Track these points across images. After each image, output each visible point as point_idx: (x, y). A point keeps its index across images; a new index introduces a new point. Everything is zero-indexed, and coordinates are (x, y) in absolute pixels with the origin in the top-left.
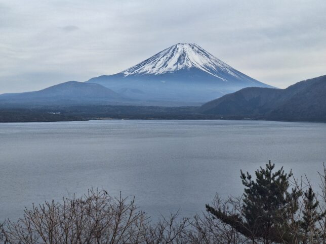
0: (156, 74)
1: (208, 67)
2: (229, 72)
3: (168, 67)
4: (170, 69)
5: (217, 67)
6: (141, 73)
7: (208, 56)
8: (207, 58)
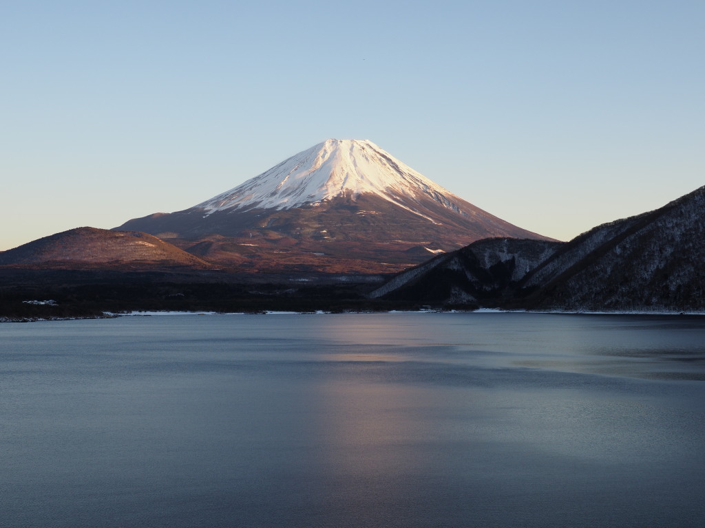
0: (280, 209)
1: (397, 194)
2: (446, 204)
3: (306, 193)
4: (312, 197)
5: (417, 191)
6: (245, 208)
7: (396, 167)
8: (395, 172)
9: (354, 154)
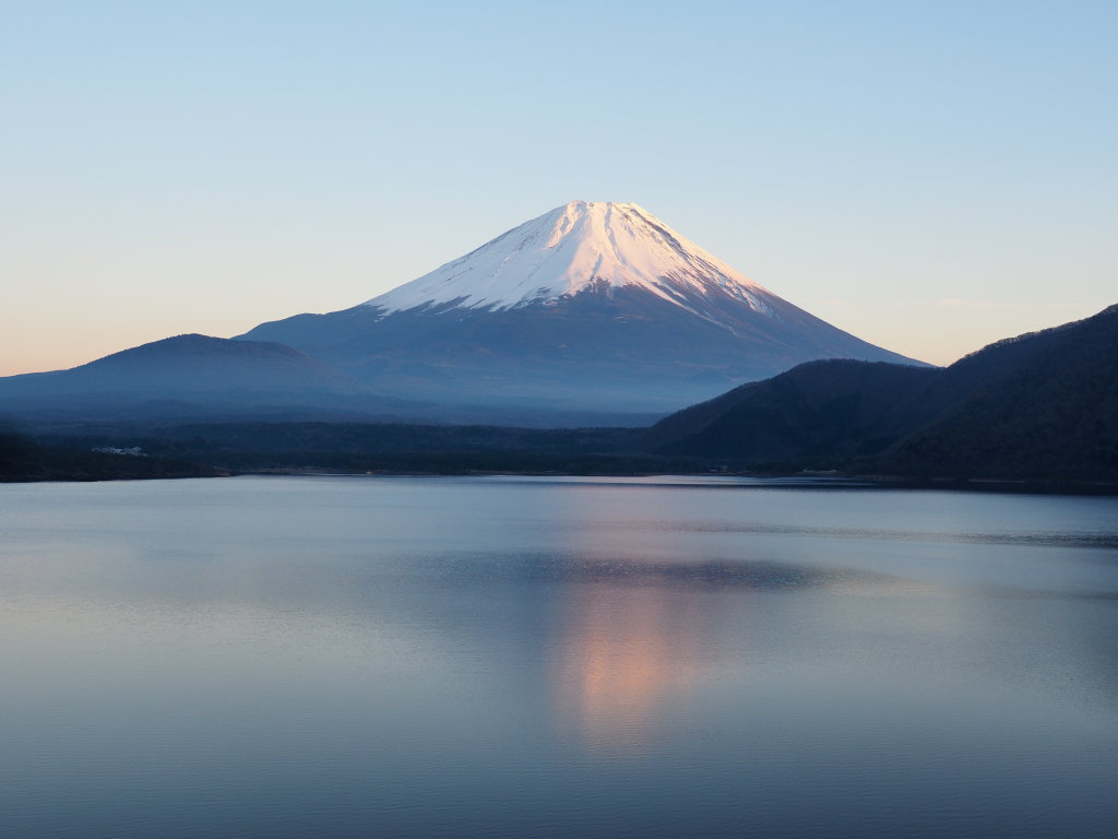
0: (494, 309)
1: (678, 287)
2: (754, 305)
4: (546, 291)
5: (709, 284)
6: (442, 306)
7: (678, 247)
8: (675, 254)
9: (610, 225)
